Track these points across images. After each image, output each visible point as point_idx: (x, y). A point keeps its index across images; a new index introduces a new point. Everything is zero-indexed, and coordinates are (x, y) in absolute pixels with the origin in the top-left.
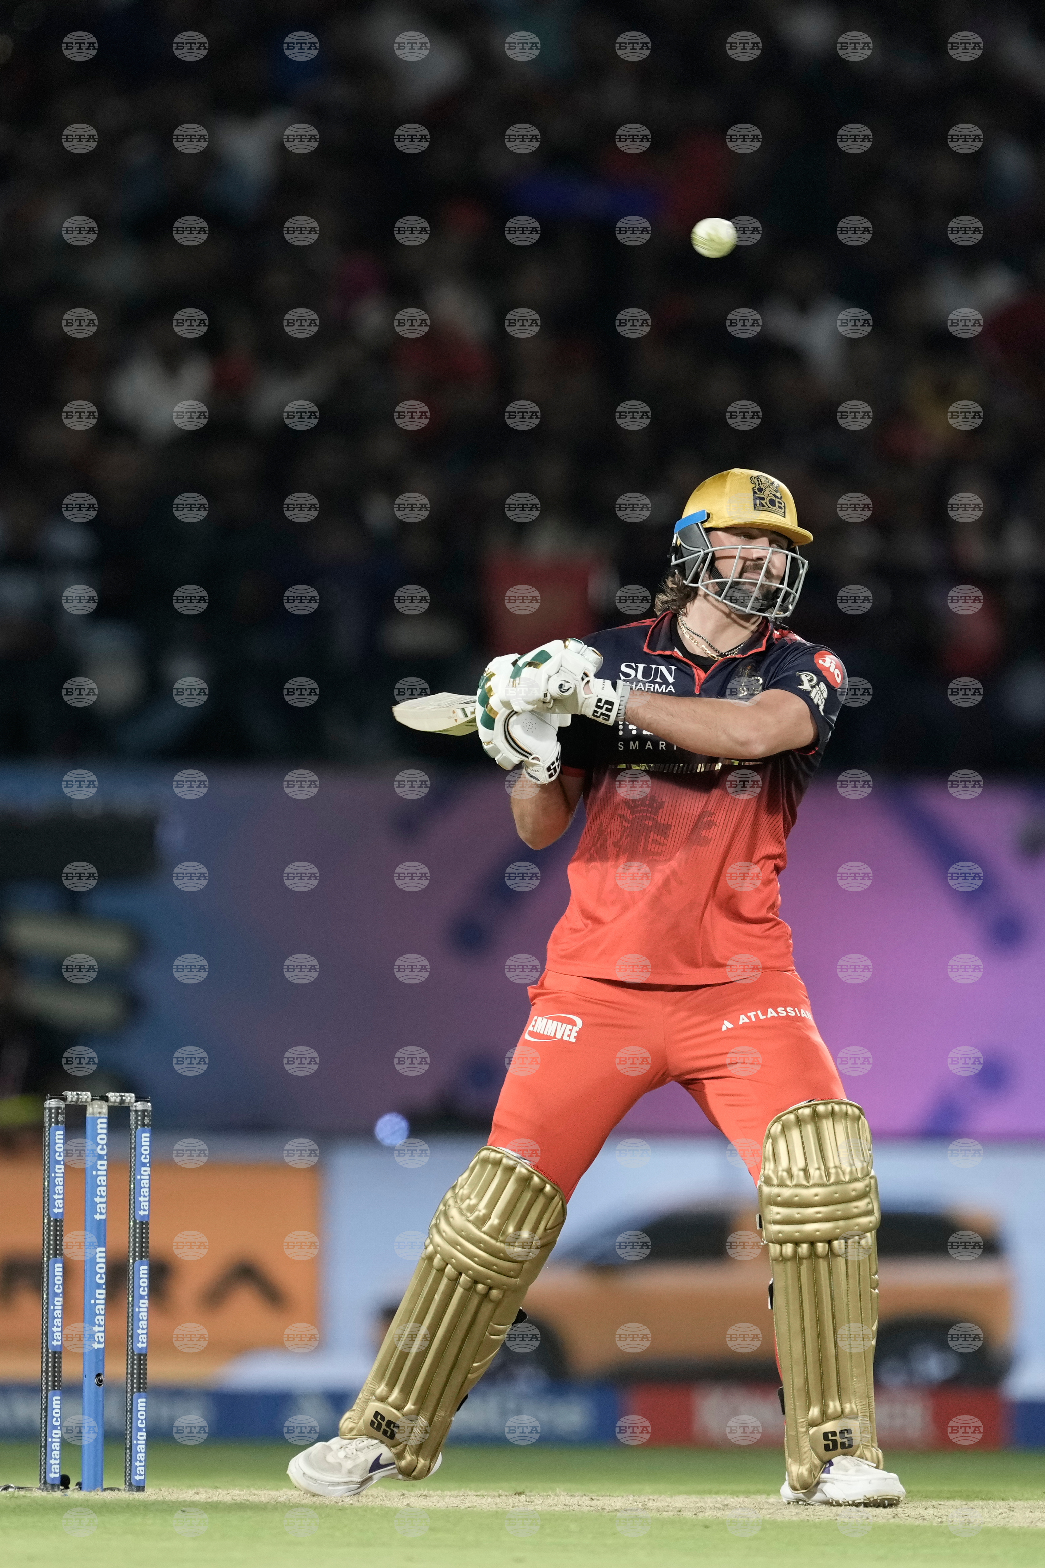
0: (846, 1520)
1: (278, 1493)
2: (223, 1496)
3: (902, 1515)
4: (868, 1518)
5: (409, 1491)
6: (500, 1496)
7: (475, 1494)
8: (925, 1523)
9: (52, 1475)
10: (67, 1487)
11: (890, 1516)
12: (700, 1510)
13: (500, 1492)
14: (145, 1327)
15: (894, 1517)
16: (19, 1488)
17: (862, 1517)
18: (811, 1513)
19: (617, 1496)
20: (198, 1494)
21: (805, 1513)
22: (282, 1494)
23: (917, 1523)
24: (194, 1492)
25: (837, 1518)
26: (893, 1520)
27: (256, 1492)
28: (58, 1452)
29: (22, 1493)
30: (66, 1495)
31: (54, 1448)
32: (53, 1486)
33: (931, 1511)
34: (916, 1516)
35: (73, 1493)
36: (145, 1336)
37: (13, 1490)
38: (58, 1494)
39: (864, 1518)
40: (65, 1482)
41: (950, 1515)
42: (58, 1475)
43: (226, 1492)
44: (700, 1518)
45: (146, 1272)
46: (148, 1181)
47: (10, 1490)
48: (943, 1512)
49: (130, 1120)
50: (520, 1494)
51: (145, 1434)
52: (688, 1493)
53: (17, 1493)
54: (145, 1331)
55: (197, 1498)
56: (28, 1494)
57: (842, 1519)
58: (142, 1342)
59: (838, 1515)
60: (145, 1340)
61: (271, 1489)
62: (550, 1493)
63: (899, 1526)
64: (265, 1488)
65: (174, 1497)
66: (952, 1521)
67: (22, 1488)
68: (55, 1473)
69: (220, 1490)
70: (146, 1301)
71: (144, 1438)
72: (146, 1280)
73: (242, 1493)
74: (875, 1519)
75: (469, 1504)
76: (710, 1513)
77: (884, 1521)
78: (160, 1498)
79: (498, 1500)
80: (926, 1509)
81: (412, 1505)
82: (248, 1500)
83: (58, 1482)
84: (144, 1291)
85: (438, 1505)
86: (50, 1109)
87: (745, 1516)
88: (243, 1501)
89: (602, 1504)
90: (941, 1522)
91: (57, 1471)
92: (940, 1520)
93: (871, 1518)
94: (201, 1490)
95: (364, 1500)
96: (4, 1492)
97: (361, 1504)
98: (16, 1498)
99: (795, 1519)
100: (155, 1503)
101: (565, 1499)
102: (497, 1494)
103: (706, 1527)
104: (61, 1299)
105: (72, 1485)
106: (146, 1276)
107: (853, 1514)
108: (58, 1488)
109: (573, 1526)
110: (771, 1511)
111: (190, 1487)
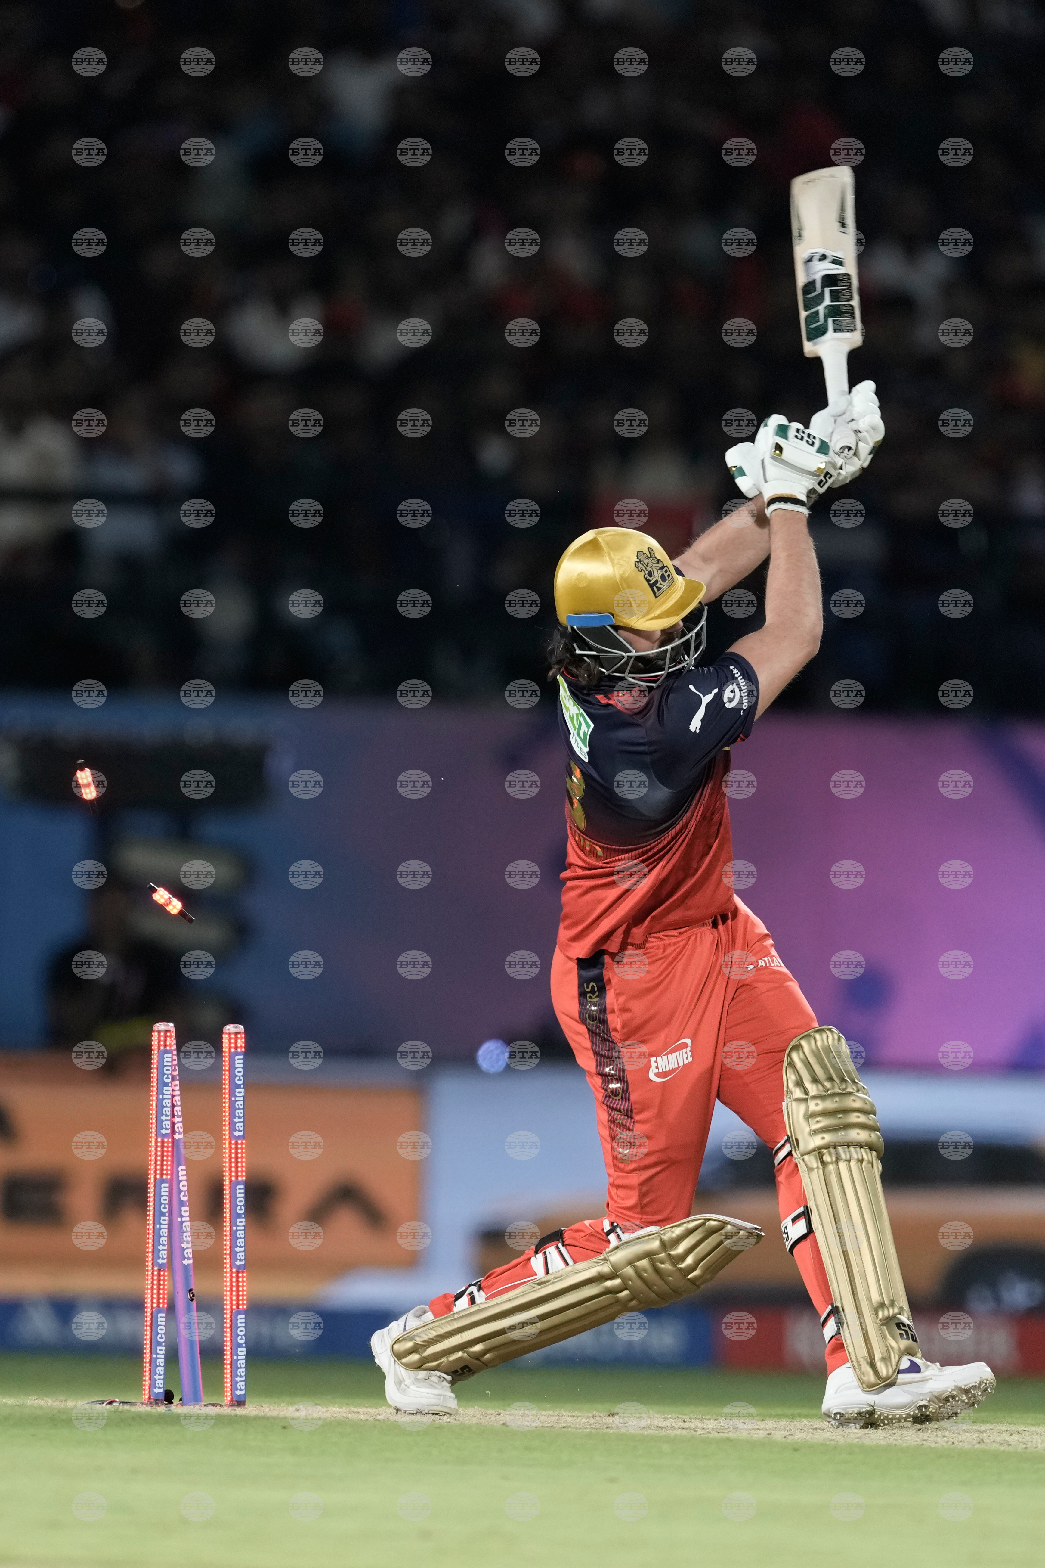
0: (933, 1445)
1: (377, 1410)
2: (323, 1413)
3: (988, 1441)
4: (953, 1443)
5: (505, 1410)
6: (593, 1417)
7: (570, 1414)
8: (1010, 1449)
9: (156, 1390)
10: (171, 1402)
11: (975, 1442)
12: (789, 1433)
13: (595, 1413)
14: (242, 1245)
15: (979, 1443)
16: (124, 1403)
17: (947, 1442)
18: (899, 1438)
19: (710, 1419)
20: (298, 1410)
21: (892, 1438)
22: (383, 1413)
23: (1002, 1448)
24: (294, 1408)
25: (924, 1442)
26: (978, 1446)
27: (356, 1410)
28: (163, 1368)
29: (127, 1407)
30: (170, 1410)
31: (158, 1364)
32: (157, 1401)
33: (1016, 1437)
34: (1002, 1442)
35: (176, 1408)
36: (243, 1254)
37: (117, 1404)
38: (162, 1409)
39: (950, 1443)
40: (168, 1397)
41: (1035, 1441)
42: (162, 1391)
43: (326, 1409)
44: (789, 1441)
45: (242, 1191)
46: (242, 1102)
47: (114, 1404)
48: (1028, 1438)
49: (222, 1043)
50: (613, 1415)
51: (244, 1349)
52: (779, 1416)
53: (121, 1407)
54: (243, 1249)
55: (297, 1414)
56: (133, 1409)
57: (929, 1444)
58: (241, 1260)
59: (925, 1440)
60: (243, 1258)
61: (370, 1407)
62: (643, 1415)
63: (984, 1452)
64: (364, 1406)
65: (274, 1413)
66: (1037, 1447)
67: (127, 1403)
68: (159, 1388)
69: (320, 1408)
70: (243, 1220)
71: (244, 1353)
72: (242, 1199)
73: (341, 1410)
74: (961, 1444)
75: (563, 1425)
76: (800, 1436)
77: (970, 1446)
78: (261, 1414)
79: (592, 1421)
80: (1011, 1435)
81: (508, 1424)
82: (347, 1418)
83: (162, 1397)
84: (241, 1209)
85: (534, 1424)
86: (159, 1032)
87: (833, 1440)
88: (343, 1419)
89: (694, 1426)
90: (1026, 1448)
91: (161, 1386)
92: (1024, 1446)
93: (957, 1443)
94: (301, 1407)
95: (461, 1419)
96: (109, 1406)
97: (458, 1422)
98: (121, 1412)
99: (883, 1443)
100: (256, 1418)
101: (659, 1421)
102: (591, 1415)
103: (796, 1450)
104: (167, 1218)
105: (176, 1401)
106: (243, 1195)
107: (939, 1439)
108: (162, 1403)
109: (666, 1448)
110: (859, 1435)
111: (291, 1404)
